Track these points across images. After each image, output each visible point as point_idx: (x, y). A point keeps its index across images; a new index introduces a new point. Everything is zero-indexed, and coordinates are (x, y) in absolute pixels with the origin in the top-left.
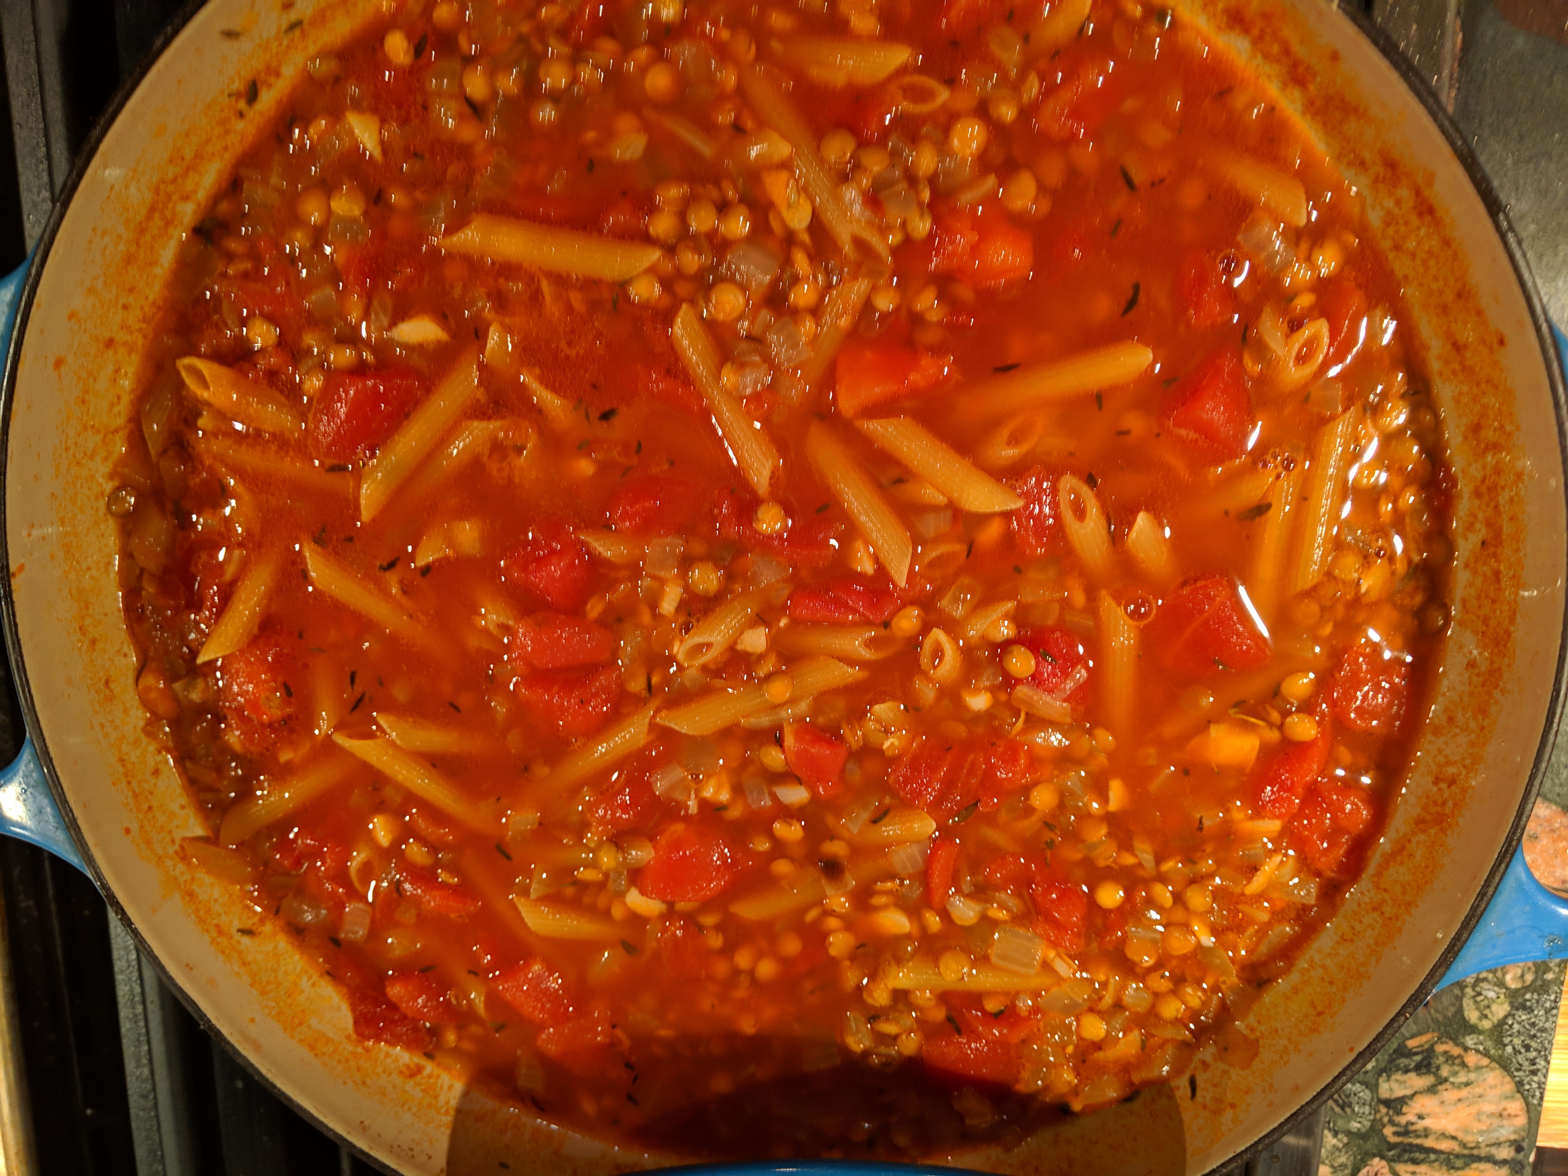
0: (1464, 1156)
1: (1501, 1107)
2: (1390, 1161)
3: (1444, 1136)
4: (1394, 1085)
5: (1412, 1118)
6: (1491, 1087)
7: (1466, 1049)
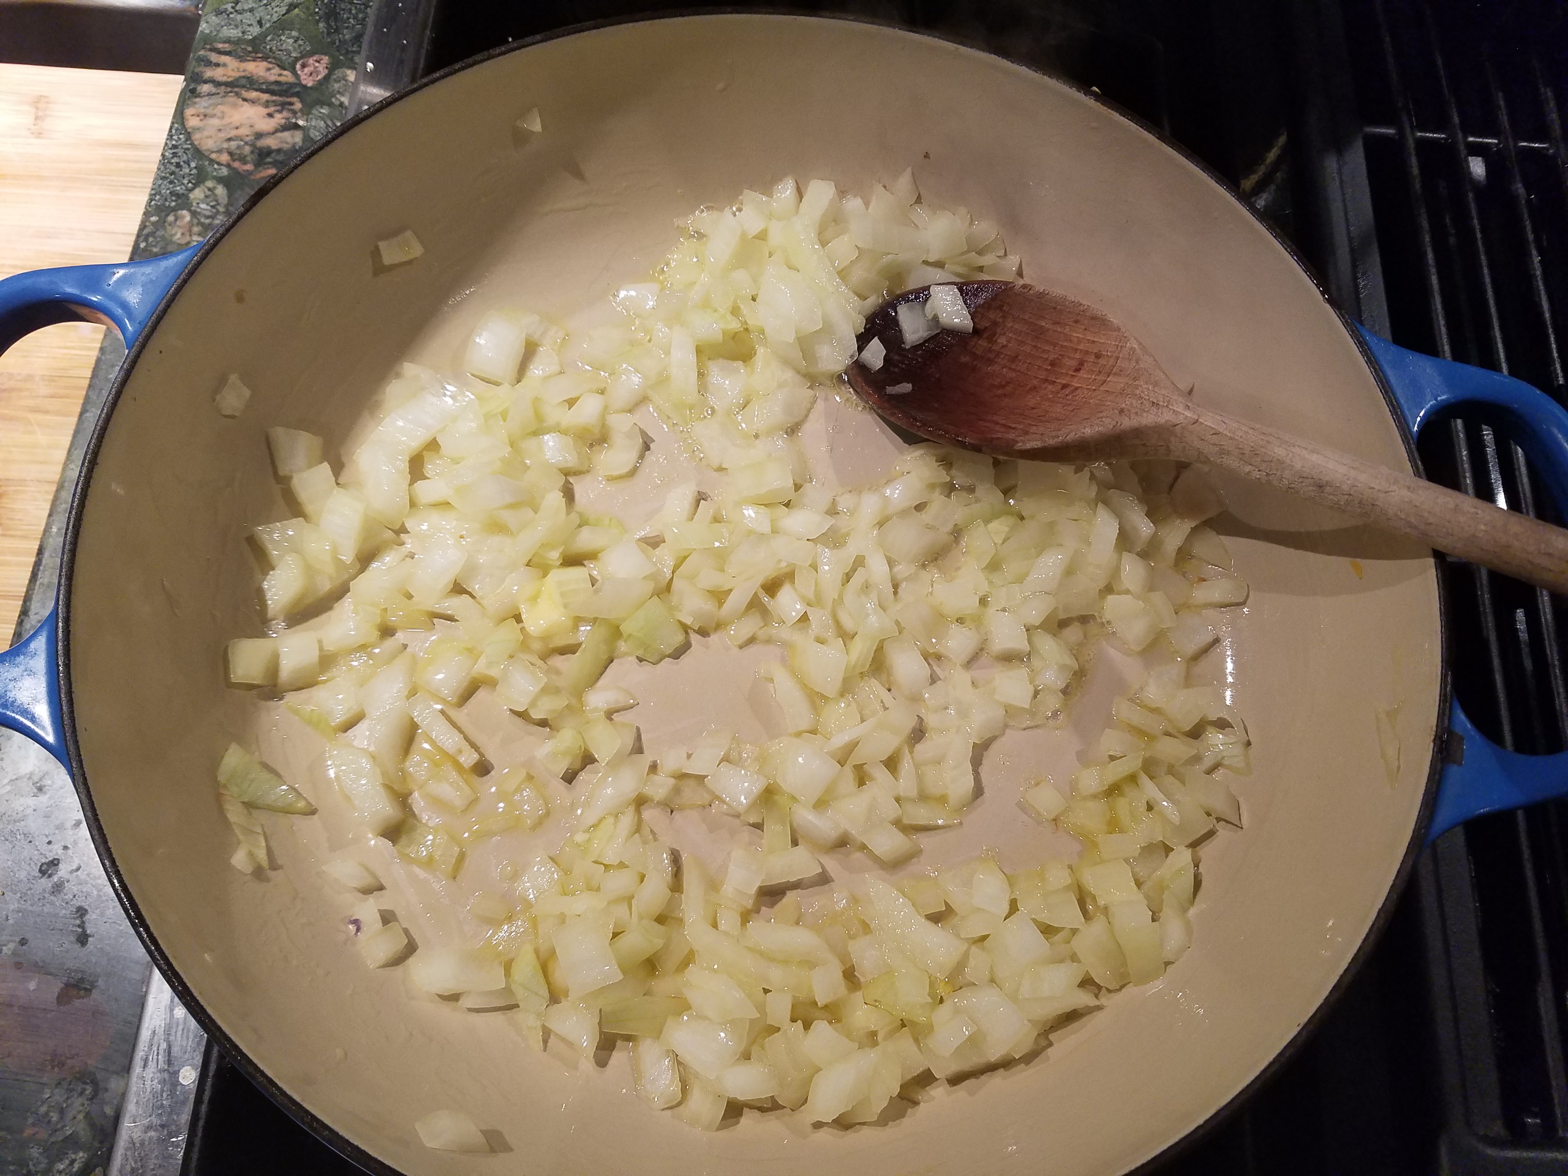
0: (237, 86)
1: (205, 122)
2: (300, 84)
3: (253, 102)
4: (290, 140)
5: (278, 116)
6: (211, 137)
7: (228, 166)
